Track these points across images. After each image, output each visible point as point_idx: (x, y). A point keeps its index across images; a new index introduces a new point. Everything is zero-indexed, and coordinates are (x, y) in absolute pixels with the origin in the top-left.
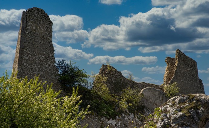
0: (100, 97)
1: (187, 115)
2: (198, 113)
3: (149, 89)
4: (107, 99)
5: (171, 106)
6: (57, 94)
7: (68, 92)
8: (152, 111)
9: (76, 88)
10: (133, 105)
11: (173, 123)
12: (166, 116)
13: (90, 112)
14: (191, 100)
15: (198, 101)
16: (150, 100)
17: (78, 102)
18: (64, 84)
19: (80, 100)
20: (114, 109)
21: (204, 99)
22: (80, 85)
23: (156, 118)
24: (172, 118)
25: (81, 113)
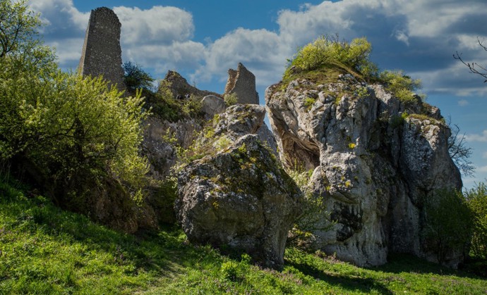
0: (164, 101)
1: (242, 122)
2: (251, 121)
3: (211, 97)
4: (170, 104)
5: (229, 114)
6: (121, 93)
7: (133, 93)
8: (212, 117)
9: (139, 90)
10: (195, 111)
11: (229, 128)
12: (224, 122)
13: (152, 113)
14: (247, 109)
15: (253, 110)
16: (211, 107)
17: (141, 103)
18: (130, 86)
19: (143, 101)
20: (177, 113)
21: (258, 110)
22: (145, 88)
23: (215, 123)
24: (229, 124)
25: (143, 114)
